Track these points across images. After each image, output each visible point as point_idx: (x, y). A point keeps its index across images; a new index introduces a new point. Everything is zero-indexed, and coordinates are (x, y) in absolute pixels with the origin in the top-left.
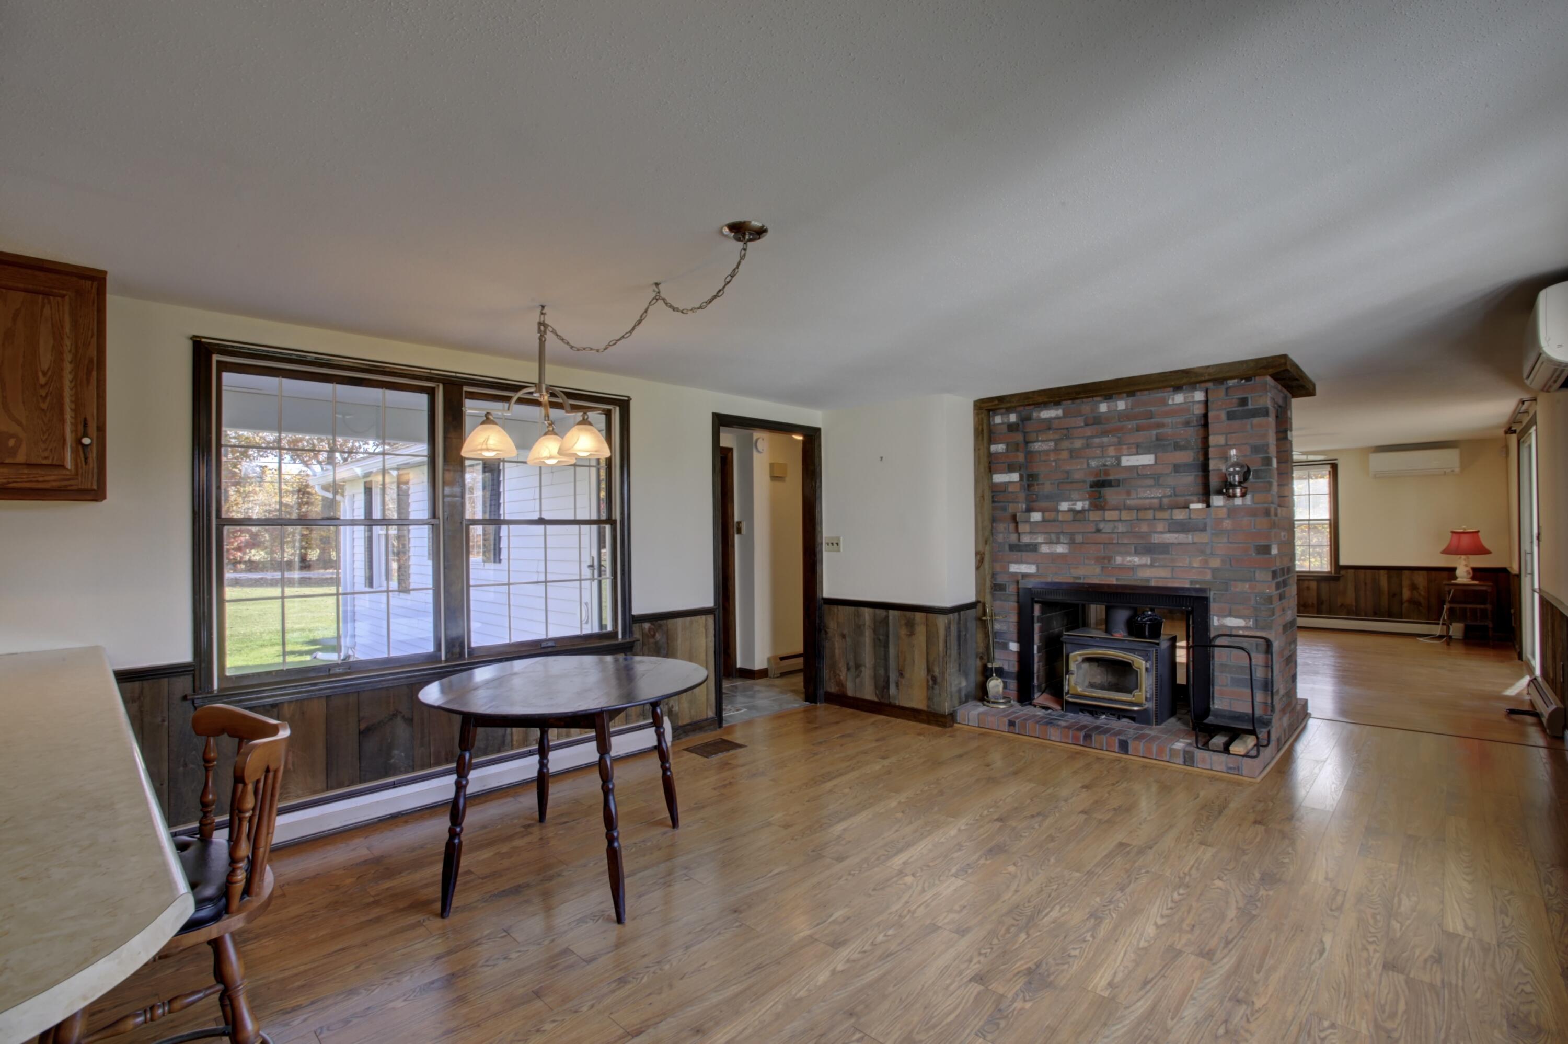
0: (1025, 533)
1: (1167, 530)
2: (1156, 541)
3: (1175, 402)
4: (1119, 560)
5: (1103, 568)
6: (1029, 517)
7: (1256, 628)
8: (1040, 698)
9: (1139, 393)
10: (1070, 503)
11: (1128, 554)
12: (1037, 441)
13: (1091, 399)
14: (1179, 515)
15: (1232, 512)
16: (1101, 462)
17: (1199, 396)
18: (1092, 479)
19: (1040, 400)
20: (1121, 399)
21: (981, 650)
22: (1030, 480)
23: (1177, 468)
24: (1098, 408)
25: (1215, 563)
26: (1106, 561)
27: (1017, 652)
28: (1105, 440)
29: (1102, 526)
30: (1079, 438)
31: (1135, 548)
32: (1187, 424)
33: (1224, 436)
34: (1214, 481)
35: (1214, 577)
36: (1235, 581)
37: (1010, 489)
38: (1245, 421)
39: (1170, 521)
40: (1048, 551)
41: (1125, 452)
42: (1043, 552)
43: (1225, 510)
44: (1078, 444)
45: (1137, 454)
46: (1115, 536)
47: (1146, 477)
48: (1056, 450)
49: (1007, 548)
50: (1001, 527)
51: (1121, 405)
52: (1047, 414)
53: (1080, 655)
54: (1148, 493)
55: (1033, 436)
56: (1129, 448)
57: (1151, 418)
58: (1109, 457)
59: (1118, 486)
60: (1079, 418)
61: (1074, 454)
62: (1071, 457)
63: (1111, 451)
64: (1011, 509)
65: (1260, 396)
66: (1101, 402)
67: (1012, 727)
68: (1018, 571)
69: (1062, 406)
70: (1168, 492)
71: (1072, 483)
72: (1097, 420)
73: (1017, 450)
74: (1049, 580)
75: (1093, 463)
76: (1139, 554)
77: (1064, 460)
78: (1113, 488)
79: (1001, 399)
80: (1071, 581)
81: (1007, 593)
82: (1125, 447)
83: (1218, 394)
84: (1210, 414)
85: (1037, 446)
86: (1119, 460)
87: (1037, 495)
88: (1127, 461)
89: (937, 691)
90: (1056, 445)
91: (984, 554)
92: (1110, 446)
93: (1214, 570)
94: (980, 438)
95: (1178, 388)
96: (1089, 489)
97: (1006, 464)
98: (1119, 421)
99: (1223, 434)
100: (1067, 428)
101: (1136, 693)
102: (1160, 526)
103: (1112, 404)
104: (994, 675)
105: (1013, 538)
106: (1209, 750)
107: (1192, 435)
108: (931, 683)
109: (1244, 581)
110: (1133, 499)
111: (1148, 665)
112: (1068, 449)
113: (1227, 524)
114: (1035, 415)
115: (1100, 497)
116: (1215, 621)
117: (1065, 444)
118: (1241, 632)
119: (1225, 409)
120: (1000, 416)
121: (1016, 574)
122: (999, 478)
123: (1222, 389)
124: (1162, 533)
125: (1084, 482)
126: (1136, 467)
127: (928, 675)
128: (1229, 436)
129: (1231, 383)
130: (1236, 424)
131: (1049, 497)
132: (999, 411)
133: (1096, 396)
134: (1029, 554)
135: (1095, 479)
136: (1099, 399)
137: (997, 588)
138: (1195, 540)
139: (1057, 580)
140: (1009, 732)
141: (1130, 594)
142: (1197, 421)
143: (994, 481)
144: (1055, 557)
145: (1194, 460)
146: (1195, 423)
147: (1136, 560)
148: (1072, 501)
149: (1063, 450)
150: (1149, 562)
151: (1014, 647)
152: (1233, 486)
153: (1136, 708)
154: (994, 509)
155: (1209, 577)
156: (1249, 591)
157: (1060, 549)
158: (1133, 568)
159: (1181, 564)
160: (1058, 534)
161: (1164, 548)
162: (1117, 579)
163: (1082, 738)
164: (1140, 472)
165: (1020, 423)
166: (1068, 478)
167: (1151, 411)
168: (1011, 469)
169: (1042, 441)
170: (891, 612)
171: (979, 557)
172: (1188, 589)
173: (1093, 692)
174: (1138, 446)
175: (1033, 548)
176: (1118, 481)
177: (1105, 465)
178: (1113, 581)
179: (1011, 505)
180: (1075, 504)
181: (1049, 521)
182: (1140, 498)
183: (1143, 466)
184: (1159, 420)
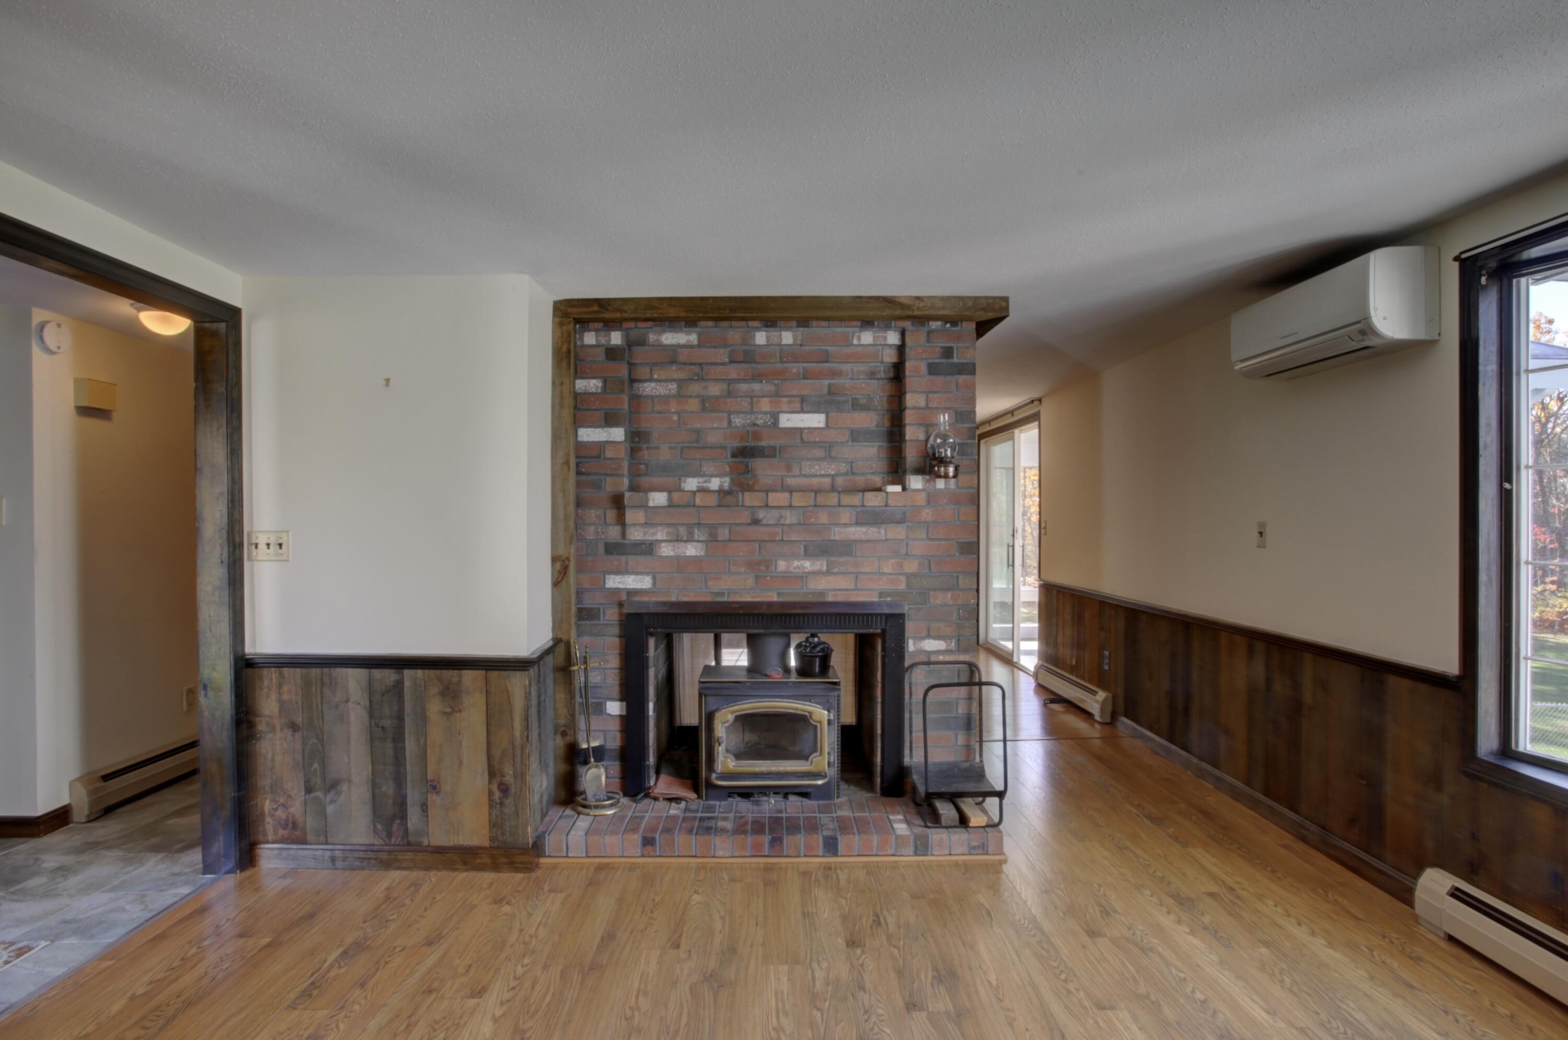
0: (634, 525)
1: (854, 521)
2: (837, 538)
3: (862, 342)
4: (782, 565)
5: (757, 577)
6: (647, 500)
7: (959, 651)
8: (663, 785)
9: (814, 323)
10: (701, 480)
11: (796, 556)
12: (651, 380)
13: (744, 323)
14: (873, 500)
15: (932, 498)
16: (750, 419)
17: (893, 338)
18: (736, 444)
19: (672, 313)
20: (788, 329)
21: (562, 721)
22: (637, 438)
23: (856, 436)
24: (754, 337)
25: (912, 566)
26: (763, 568)
27: (621, 716)
28: (756, 387)
29: (761, 514)
30: (716, 380)
31: (805, 547)
32: (872, 375)
33: (925, 395)
34: (911, 455)
35: (908, 586)
36: (935, 590)
37: (609, 454)
38: (949, 378)
39: (859, 509)
40: (672, 553)
41: (785, 407)
42: (663, 554)
43: (923, 495)
44: (715, 389)
45: (802, 411)
46: (779, 530)
47: (814, 444)
48: (680, 396)
49: (601, 549)
50: (592, 514)
51: (787, 338)
52: (670, 338)
53: (732, 712)
54: (816, 469)
55: (642, 372)
56: (789, 402)
57: (827, 361)
58: (762, 413)
59: (774, 456)
60: (722, 351)
61: (708, 405)
62: (704, 409)
63: (765, 405)
64: (610, 486)
65: (968, 348)
66: (758, 329)
67: (649, 848)
68: (621, 586)
69: (698, 329)
70: (843, 468)
71: (704, 448)
72: (748, 356)
73: (622, 391)
74: (673, 599)
75: (738, 421)
76: (811, 555)
77: (692, 412)
78: (765, 459)
79: (602, 304)
80: (708, 599)
81: (602, 622)
82: (785, 400)
83: (916, 339)
84: (909, 365)
85: (648, 388)
86: (775, 417)
87: (647, 466)
88: (788, 421)
89: (509, 810)
90: (680, 388)
91: (568, 559)
92: (763, 396)
93: (909, 576)
94: (564, 364)
95: (867, 323)
96: (730, 460)
97: (603, 412)
98: (782, 362)
99: (923, 392)
100: (700, 364)
101: (815, 757)
102: (845, 516)
103: (774, 333)
104: (592, 760)
105: (613, 533)
106: (942, 827)
107: (878, 391)
108: (497, 795)
109: (946, 590)
110: (795, 476)
111: (832, 717)
112: (698, 396)
113: (927, 514)
114: (652, 337)
115: (747, 472)
116: (911, 646)
117: (695, 388)
118: (941, 658)
119: (926, 359)
120: (593, 333)
121: (617, 591)
122: (588, 435)
123: (924, 330)
124: (845, 525)
125: (723, 447)
126: (800, 430)
127: (490, 782)
128: (930, 395)
129: (934, 325)
130: (939, 380)
131: (665, 469)
132: (592, 325)
133: (754, 319)
134: (641, 558)
135: (739, 445)
136: (756, 324)
137: (586, 614)
138: (890, 536)
139: (686, 599)
140: (643, 856)
141: (799, 615)
142: (884, 371)
143: (580, 439)
144: (681, 563)
145: (877, 426)
146: (882, 375)
147: (807, 565)
148: (703, 476)
149: (691, 397)
150: (825, 568)
151: (614, 708)
152: (942, 461)
153: (820, 782)
154: (579, 484)
155: (902, 586)
156: (951, 602)
157: (691, 550)
158: (803, 577)
159: (867, 570)
160: (690, 527)
161: (846, 548)
162: (779, 594)
163: (767, 845)
164: (805, 438)
165: (626, 347)
166: (697, 441)
167: (827, 351)
168: (610, 420)
169: (657, 381)
170: (408, 673)
171: (558, 565)
172: (879, 604)
173: (753, 766)
174: (803, 400)
175: (648, 549)
176: (774, 448)
177: (755, 425)
178: (774, 597)
179: (608, 479)
180: (709, 482)
181: (679, 506)
182: (805, 476)
183: (809, 428)
184: (835, 365)
